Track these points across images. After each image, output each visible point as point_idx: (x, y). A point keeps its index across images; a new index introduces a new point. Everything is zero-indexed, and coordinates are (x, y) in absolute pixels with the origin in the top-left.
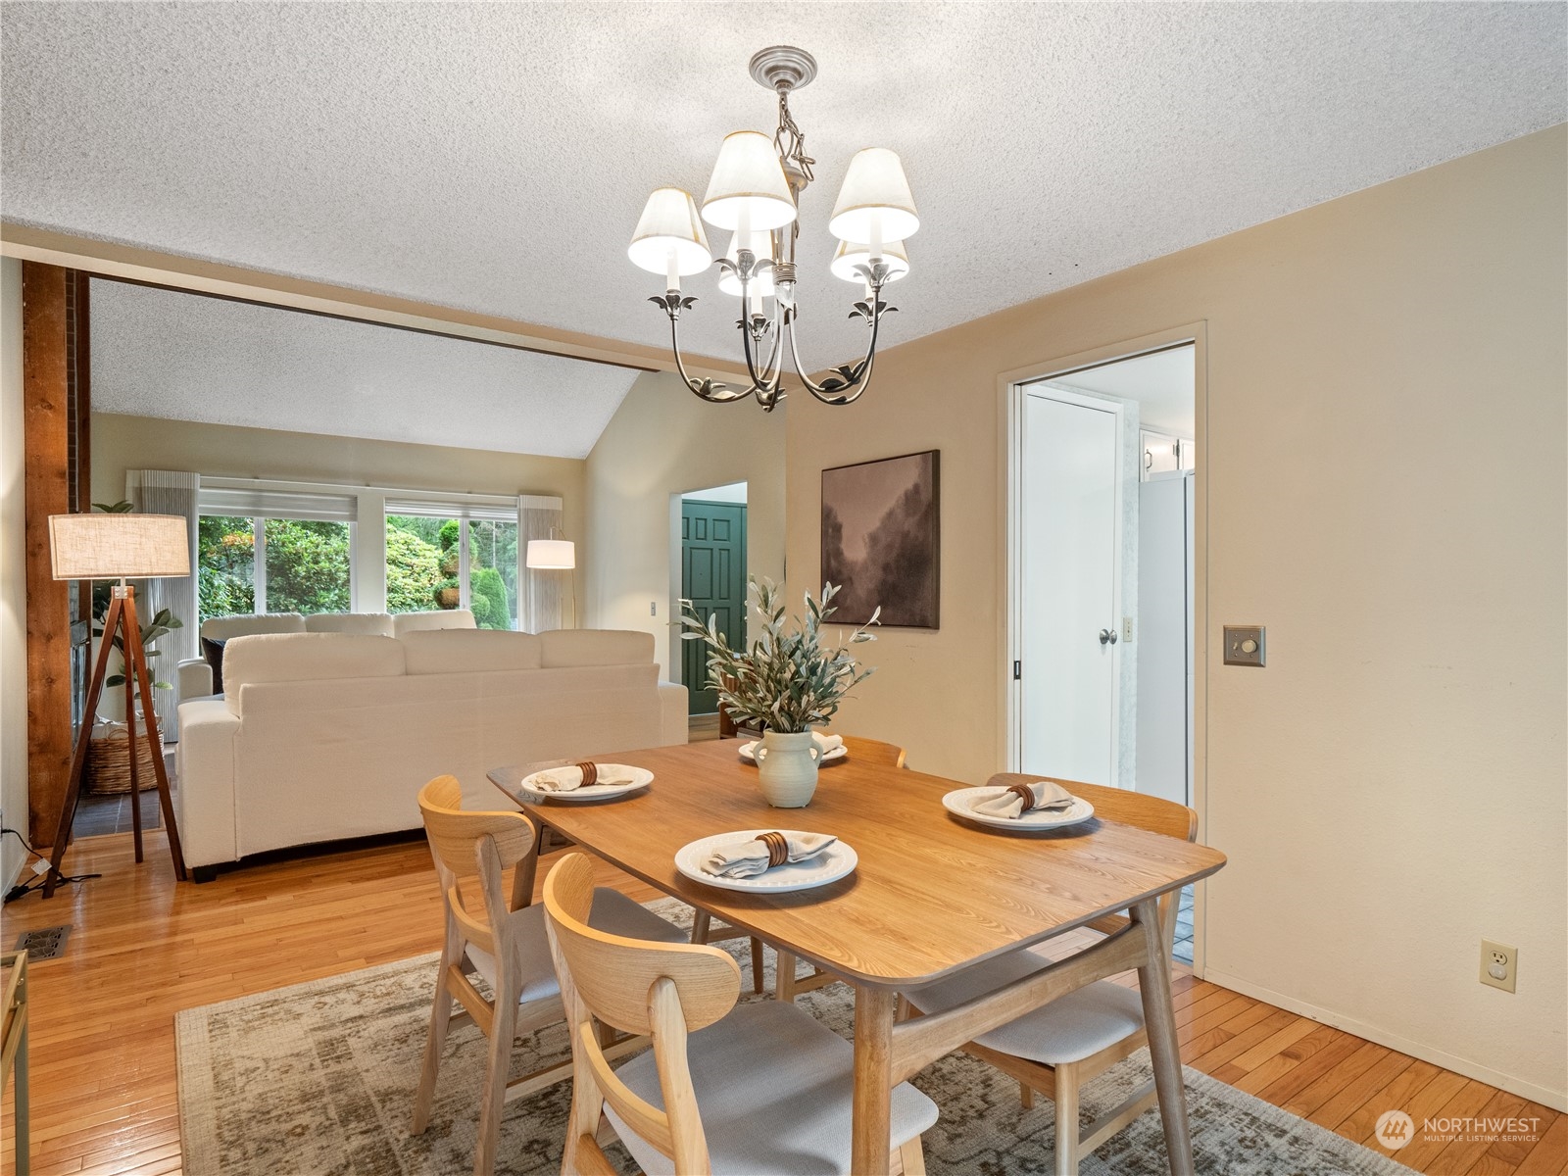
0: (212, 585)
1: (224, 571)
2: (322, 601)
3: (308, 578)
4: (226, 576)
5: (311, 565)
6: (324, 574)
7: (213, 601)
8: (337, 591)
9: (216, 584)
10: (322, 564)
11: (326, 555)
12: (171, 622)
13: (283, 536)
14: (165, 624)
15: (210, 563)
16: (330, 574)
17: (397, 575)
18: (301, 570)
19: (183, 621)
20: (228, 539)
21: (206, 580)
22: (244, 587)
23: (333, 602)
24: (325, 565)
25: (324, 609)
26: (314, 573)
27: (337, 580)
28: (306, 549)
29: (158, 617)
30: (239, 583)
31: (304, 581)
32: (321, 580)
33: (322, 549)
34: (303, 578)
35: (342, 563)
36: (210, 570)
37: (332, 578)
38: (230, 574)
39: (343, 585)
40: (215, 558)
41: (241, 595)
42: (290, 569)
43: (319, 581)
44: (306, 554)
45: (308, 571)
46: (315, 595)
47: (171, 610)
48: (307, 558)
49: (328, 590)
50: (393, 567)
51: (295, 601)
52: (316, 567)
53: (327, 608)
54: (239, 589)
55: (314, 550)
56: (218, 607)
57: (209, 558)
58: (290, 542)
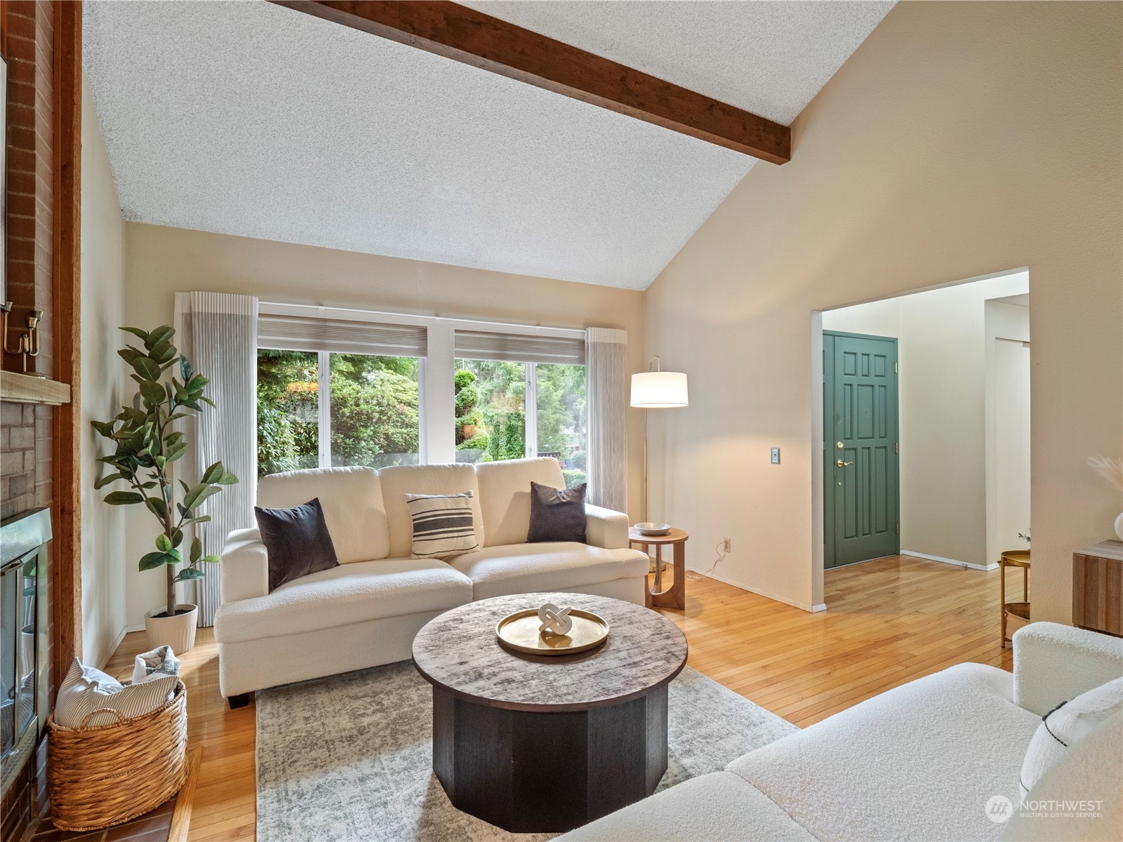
0: (280, 424)
1: (290, 413)
2: (362, 435)
3: (351, 418)
4: (291, 417)
5: (354, 407)
6: (363, 414)
7: (280, 438)
8: (372, 428)
9: (283, 424)
10: (362, 406)
11: (365, 399)
12: (225, 477)
13: (333, 385)
14: (217, 480)
15: (279, 407)
16: (368, 414)
17: (412, 414)
18: (347, 411)
19: (239, 475)
20: (292, 386)
21: (275, 421)
22: (304, 425)
23: (369, 436)
24: (363, 406)
25: (363, 442)
26: (356, 414)
27: (372, 418)
28: (350, 394)
29: (210, 471)
30: (300, 422)
31: (348, 420)
32: (361, 419)
33: (362, 394)
34: (348, 417)
35: (376, 406)
36: (278, 412)
37: (369, 418)
38: (294, 415)
39: (376, 423)
40: (283, 402)
41: (302, 431)
42: (338, 411)
43: (359, 420)
44: (350, 399)
45: (351, 412)
46: (357, 431)
47: (224, 464)
48: (351, 402)
49: (366, 427)
50: (410, 408)
51: (342, 436)
52: (357, 408)
53: (365, 441)
54: (301, 426)
55: (355, 395)
56: (284, 443)
57: (279, 403)
58: (338, 389)
